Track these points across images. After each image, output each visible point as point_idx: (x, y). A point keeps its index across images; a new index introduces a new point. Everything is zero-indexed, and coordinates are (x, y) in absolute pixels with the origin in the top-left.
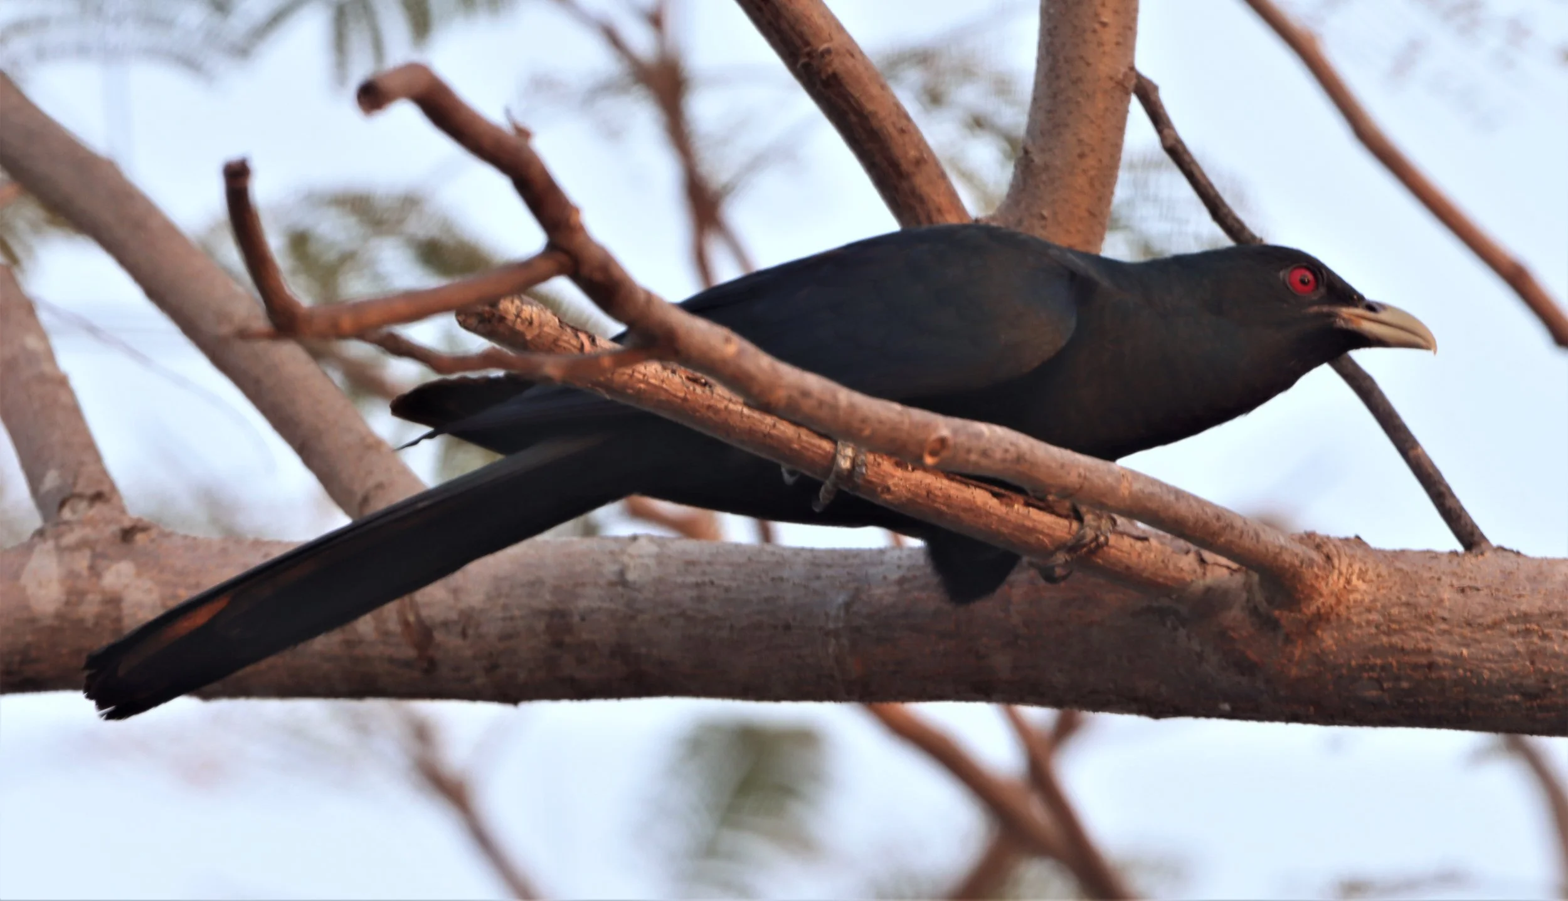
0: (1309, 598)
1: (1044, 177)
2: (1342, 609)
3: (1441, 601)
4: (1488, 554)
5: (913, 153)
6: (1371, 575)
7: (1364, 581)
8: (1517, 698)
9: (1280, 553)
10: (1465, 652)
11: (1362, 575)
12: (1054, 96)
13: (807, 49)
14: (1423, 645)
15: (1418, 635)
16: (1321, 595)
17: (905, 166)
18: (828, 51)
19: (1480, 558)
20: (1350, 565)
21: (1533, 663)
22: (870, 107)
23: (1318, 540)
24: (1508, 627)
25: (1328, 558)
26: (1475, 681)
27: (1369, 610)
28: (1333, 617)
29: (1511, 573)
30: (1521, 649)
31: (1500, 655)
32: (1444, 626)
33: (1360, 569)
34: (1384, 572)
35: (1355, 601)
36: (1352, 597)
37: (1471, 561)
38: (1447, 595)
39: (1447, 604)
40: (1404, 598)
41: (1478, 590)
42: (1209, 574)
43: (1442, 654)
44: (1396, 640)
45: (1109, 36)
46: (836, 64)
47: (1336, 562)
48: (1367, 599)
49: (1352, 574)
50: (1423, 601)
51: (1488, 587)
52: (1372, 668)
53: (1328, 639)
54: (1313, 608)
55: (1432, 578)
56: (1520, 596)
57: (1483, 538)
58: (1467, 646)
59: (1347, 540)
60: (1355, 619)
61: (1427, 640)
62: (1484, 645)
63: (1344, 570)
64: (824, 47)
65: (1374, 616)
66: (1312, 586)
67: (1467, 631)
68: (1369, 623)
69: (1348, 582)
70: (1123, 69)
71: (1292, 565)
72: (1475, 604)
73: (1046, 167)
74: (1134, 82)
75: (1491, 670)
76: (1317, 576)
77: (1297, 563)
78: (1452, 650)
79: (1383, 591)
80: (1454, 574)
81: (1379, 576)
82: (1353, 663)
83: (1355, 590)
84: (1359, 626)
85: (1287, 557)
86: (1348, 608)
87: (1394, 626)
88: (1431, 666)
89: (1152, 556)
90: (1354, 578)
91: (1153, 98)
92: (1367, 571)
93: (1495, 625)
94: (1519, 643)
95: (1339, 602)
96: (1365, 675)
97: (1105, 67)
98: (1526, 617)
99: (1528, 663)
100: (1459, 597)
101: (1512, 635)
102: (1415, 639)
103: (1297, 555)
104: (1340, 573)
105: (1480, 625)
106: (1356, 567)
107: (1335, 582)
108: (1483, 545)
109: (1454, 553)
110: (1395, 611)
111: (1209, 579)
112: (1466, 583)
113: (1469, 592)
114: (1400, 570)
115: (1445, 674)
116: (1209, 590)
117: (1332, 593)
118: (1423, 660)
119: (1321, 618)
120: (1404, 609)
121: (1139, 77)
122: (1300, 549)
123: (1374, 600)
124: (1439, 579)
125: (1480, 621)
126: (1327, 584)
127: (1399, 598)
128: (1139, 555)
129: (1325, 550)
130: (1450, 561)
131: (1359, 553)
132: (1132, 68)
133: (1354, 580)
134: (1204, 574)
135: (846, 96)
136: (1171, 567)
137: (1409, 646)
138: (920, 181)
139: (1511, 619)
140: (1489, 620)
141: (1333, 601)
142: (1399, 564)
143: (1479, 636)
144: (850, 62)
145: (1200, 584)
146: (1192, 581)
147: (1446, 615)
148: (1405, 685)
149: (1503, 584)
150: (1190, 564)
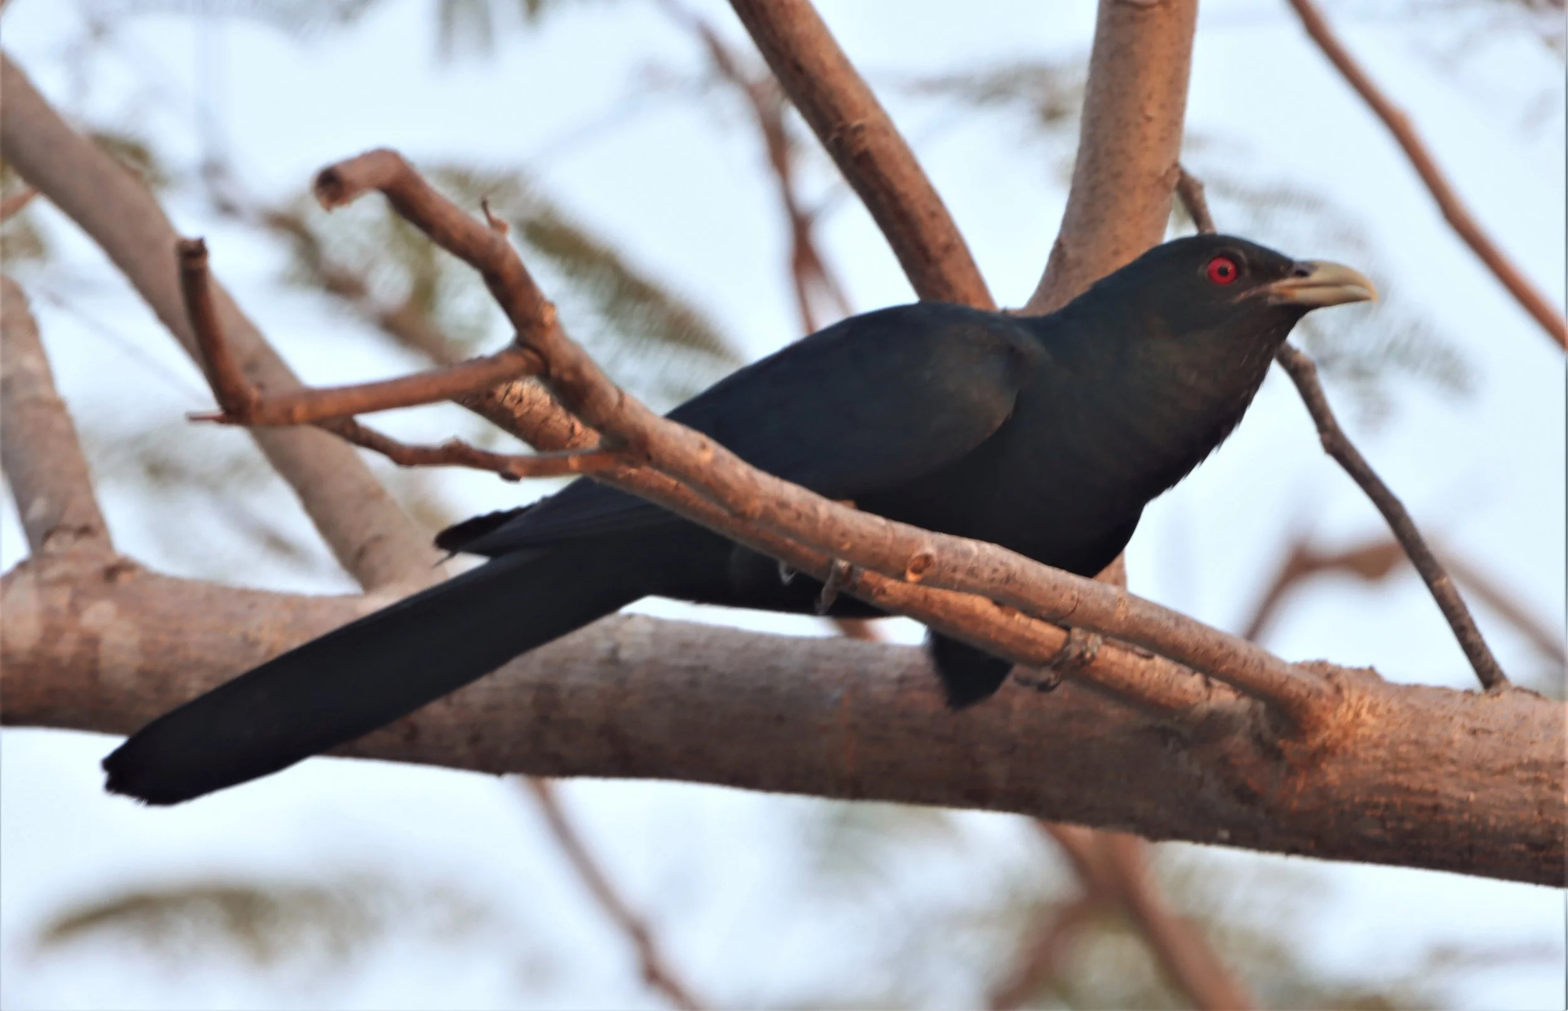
0: (1315, 730)
1: (1076, 272)
2: (1348, 743)
3: (1450, 743)
4: (1505, 696)
5: (942, 239)
6: (1381, 709)
7: (1374, 715)
8: (1522, 847)
9: (1285, 683)
10: (1472, 797)
11: (1372, 709)
12: (1093, 189)
13: (839, 124)
14: (1429, 786)
15: (1425, 775)
16: (1328, 727)
17: (934, 251)
18: (860, 128)
19: (1496, 699)
20: (1361, 698)
21: (1541, 813)
22: (901, 188)
23: (1329, 670)
24: (1519, 774)
25: (1338, 689)
26: (1480, 827)
27: (1377, 746)
28: (1339, 751)
29: (1525, 718)
30: (1530, 797)
31: (1508, 802)
32: (1452, 768)
33: (1371, 703)
34: (1395, 705)
35: (1363, 736)
36: (1360, 731)
37: (1486, 702)
38: (1458, 736)
39: (1457, 745)
40: (1413, 736)
41: (1489, 732)
42: (1214, 697)
43: (1450, 797)
44: (1402, 779)
45: (1153, 131)
46: (869, 142)
47: (1346, 693)
48: (1376, 735)
49: (1362, 707)
50: (1432, 740)
51: (1501, 730)
52: (1376, 806)
53: (1332, 773)
54: (1318, 740)
55: (1444, 717)
56: (1532, 743)
57: (1502, 677)
58: (1475, 790)
59: (1359, 671)
60: (1362, 754)
61: (1434, 781)
62: (1492, 790)
63: (1354, 701)
64: (856, 123)
65: (1381, 753)
66: (1319, 717)
67: (1475, 775)
68: (1375, 759)
69: (1357, 715)
70: (1165, 166)
71: (1298, 695)
72: (1486, 747)
73: (1079, 263)
74: (1175, 180)
75: (1498, 817)
76: (1324, 708)
77: (1304, 693)
78: (1459, 793)
79: (1391, 728)
80: (1467, 714)
81: (1389, 711)
82: (1357, 799)
83: (1362, 724)
84: (1366, 762)
85: (1293, 687)
86: (1355, 743)
87: (1402, 765)
88: (1436, 808)
89: (1156, 675)
90: (1364, 712)
91: (1196, 196)
92: (1377, 705)
93: (1504, 771)
94: (1527, 792)
95: (1346, 735)
96: (1368, 813)
97: (1149, 162)
98: (1536, 765)
99: (1535, 813)
100: (1470, 739)
101: (1522, 782)
102: (1420, 780)
103: (1304, 685)
104: (1349, 706)
105: (1489, 769)
106: (1367, 700)
107: (1344, 714)
108: (1503, 685)
109: (1469, 693)
110: (1403, 749)
111: (1213, 703)
112: (1478, 724)
113: (1480, 735)
114: (1411, 707)
115: (1451, 817)
116: (1212, 715)
117: (1339, 727)
118: (1429, 802)
119: (1326, 751)
120: (1412, 748)
121: (1183, 174)
122: (1308, 679)
123: (1383, 736)
124: (1451, 718)
125: (1490, 765)
126: (1335, 716)
127: (1408, 736)
128: (1143, 674)
129: (1336, 680)
130: (1465, 700)
131: (1371, 685)
132: (1176, 165)
133: (1364, 713)
134: (1209, 698)
135: (876, 175)
136: (1175, 687)
137: (1415, 785)
138: (948, 267)
139: (1520, 765)
140: (1499, 765)
141: (1338, 734)
142: (1411, 700)
143: (1487, 781)
144: (883, 141)
145: (1204, 707)
146: (1196, 705)
147: (1455, 756)
148: (1408, 826)
149: (1517, 728)
150: (1194, 686)
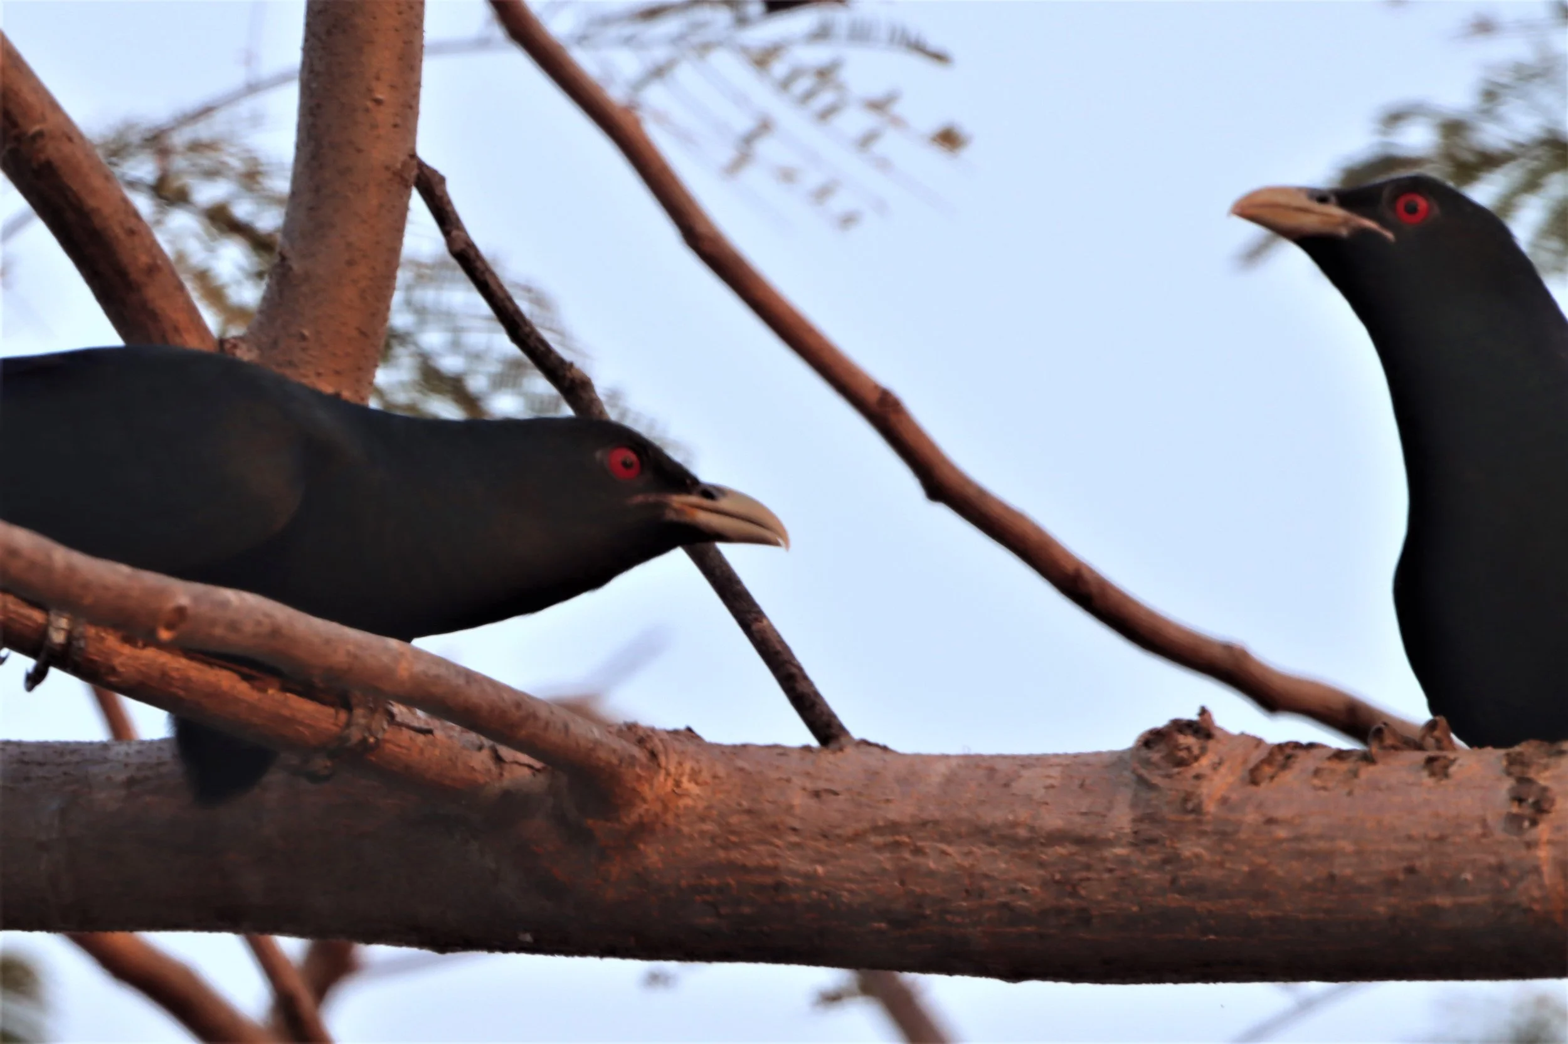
0: (630, 804)
1: (305, 289)
2: (670, 818)
3: (790, 808)
4: (850, 750)
5: (144, 259)
6: (705, 776)
7: (697, 783)
8: (883, 925)
9: (593, 750)
10: (820, 869)
11: (694, 777)
12: (317, 190)
13: (14, 132)
14: (769, 862)
15: (761, 848)
16: (644, 800)
17: (135, 275)
18: (40, 134)
19: (839, 754)
20: (680, 764)
21: (902, 883)
22: (92, 202)
23: (641, 733)
24: (875, 839)
25: (653, 755)
26: (831, 905)
27: (703, 819)
28: (659, 827)
29: (876, 773)
30: (888, 866)
31: (863, 873)
32: (794, 839)
33: (692, 769)
34: (721, 771)
35: (686, 807)
36: (682, 803)
37: (828, 758)
38: (799, 800)
39: (798, 811)
40: (745, 804)
41: (836, 793)
42: (506, 774)
43: (794, 873)
44: (736, 855)
45: (384, 116)
46: (51, 151)
47: (662, 759)
48: (701, 805)
49: (682, 775)
50: (768, 807)
51: (849, 790)
52: (707, 890)
53: (652, 854)
54: (634, 817)
55: (780, 779)
56: (888, 801)
57: (842, 730)
58: (822, 862)
59: (675, 733)
60: (686, 829)
61: (774, 855)
62: (843, 861)
63: (672, 770)
64: (36, 128)
65: (708, 827)
66: (634, 790)
67: (822, 845)
68: (702, 833)
69: (678, 784)
70: (402, 157)
71: (609, 763)
72: (833, 811)
73: (307, 277)
74: (415, 172)
75: (851, 891)
76: (639, 778)
77: (615, 761)
78: (806, 868)
79: (721, 796)
80: (808, 774)
81: (715, 777)
82: (683, 883)
83: (686, 794)
84: (691, 838)
85: (602, 754)
86: (677, 816)
87: (734, 838)
88: (779, 887)
89: (437, 752)
90: (685, 780)
91: (438, 193)
92: (700, 771)
93: (857, 837)
94: (885, 859)
95: (666, 808)
96: (698, 898)
97: (380, 154)
98: (894, 827)
99: (897, 884)
100: (813, 803)
101: (878, 849)
102: (760, 855)
103: (614, 751)
104: (668, 774)
105: (839, 836)
106: (688, 766)
107: (662, 784)
108: (843, 740)
109: (807, 749)
110: (734, 820)
111: (507, 781)
112: (822, 785)
113: (825, 796)
114: (741, 770)
115: (795, 896)
116: (507, 794)
117: (658, 798)
118: (769, 880)
119: (643, 829)
120: (745, 818)
121: (421, 165)
122: (618, 744)
123: (709, 807)
124: (788, 780)
125: (838, 831)
126: (651, 785)
127: (740, 804)
128: (422, 751)
129: (649, 746)
130: (802, 759)
131: (691, 747)
132: (413, 156)
133: (686, 784)
134: (501, 775)
135: (63, 190)
136: (460, 765)
137: (751, 862)
138: (152, 292)
139: (876, 830)
140: (849, 831)
141: (658, 807)
142: (740, 763)
143: (836, 850)
144: (67, 148)
145: (497, 786)
146: (486, 783)
147: (796, 824)
148: (746, 910)
149: (866, 786)
150: (483, 762)
